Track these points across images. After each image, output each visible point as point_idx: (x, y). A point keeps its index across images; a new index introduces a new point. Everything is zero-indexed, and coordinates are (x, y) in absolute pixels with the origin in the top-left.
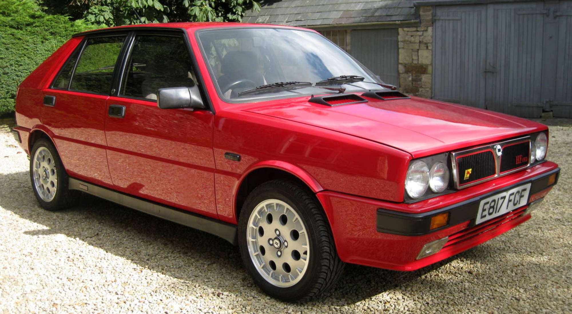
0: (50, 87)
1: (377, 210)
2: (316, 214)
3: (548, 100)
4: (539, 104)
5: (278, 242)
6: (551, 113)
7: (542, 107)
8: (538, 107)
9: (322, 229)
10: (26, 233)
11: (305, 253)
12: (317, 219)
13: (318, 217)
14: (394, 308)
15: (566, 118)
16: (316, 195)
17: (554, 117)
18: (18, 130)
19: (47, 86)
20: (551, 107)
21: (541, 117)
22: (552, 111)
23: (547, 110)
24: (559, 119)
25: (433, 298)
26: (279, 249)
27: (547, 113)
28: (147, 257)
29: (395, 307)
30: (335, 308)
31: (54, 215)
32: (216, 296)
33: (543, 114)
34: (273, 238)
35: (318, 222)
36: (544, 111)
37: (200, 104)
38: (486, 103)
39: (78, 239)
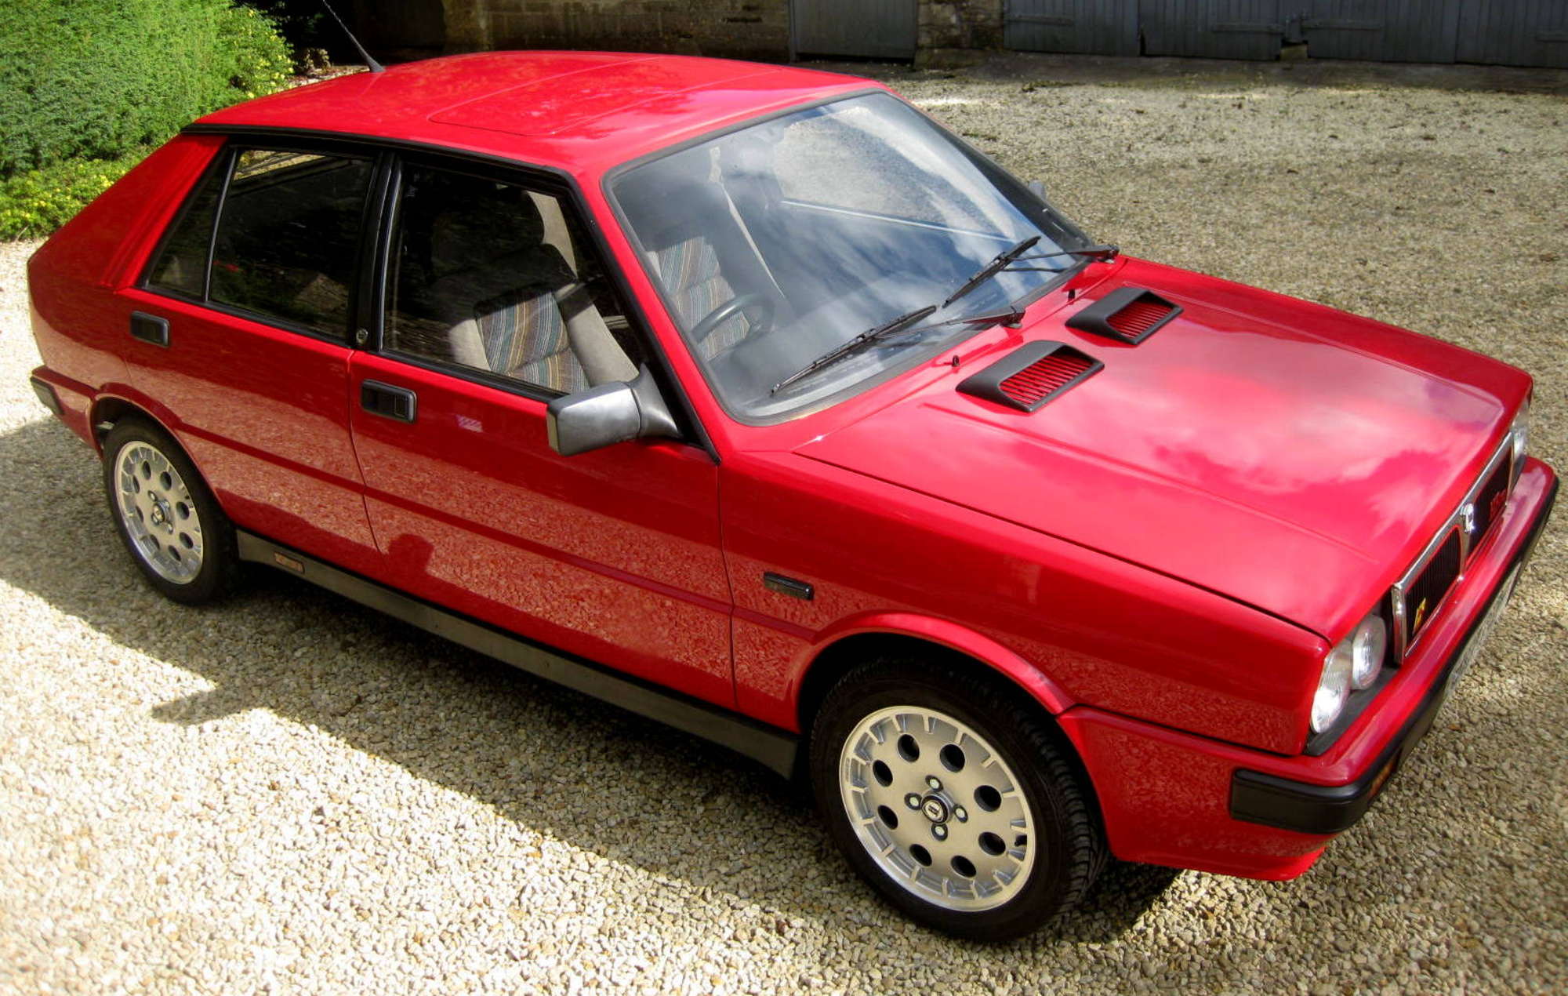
0: (139, 284)
1: (1236, 771)
2: (1052, 759)
3: (1295, 16)
4: (1274, 26)
5: (937, 807)
6: (1304, 49)
7: (1282, 34)
8: (1271, 34)
9: (1072, 796)
10: (159, 712)
11: (1022, 840)
12: (1057, 772)
13: (1058, 766)
14: (1232, 934)
15: (1340, 59)
16: (1058, 721)
17: (1309, 57)
18: (52, 384)
19: (131, 282)
20: (1303, 31)
21: (1278, 58)
22: (1305, 42)
23: (1293, 40)
24: (1323, 64)
25: (1310, 882)
26: (942, 822)
27: (1292, 49)
28: (530, 788)
29: (1233, 928)
30: (1089, 950)
31: (209, 622)
32: (774, 932)
33: (1284, 51)
34: (923, 795)
35: (1061, 779)
36: (1286, 43)
37: (668, 428)
38: (1142, 26)
39: (314, 728)
